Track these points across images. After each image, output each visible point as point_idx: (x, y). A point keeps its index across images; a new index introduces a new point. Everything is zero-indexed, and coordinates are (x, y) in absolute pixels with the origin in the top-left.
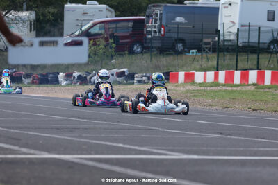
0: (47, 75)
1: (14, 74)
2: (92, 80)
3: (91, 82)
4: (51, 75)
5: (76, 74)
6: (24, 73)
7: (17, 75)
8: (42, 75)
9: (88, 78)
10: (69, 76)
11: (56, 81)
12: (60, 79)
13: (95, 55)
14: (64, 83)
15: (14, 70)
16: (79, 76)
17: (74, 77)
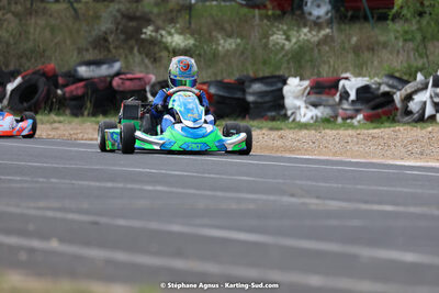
0: (241, 85)
1: (116, 82)
2: (414, 106)
3: (408, 113)
4: (257, 87)
5: (352, 84)
6: (153, 78)
7: (129, 85)
8: (220, 84)
9: (398, 97)
10: (323, 89)
11: (273, 107)
12: (289, 101)
13: (421, 14)
14: (306, 114)
15: (117, 66)
16: (364, 92)
17: (345, 95)
